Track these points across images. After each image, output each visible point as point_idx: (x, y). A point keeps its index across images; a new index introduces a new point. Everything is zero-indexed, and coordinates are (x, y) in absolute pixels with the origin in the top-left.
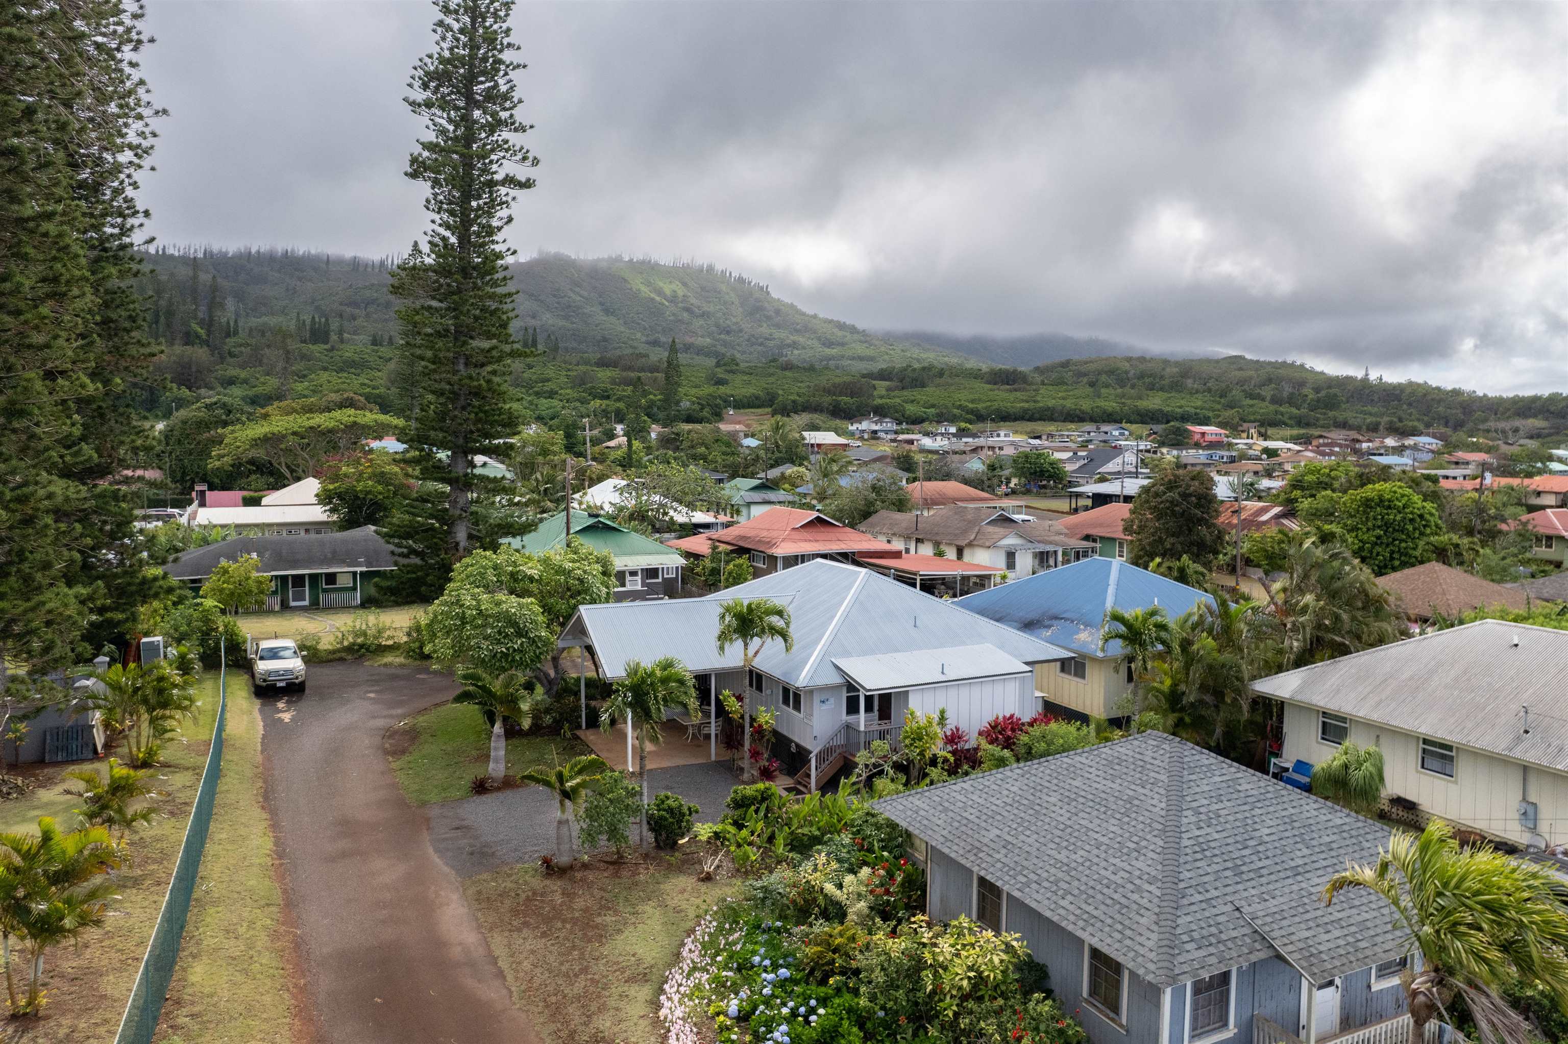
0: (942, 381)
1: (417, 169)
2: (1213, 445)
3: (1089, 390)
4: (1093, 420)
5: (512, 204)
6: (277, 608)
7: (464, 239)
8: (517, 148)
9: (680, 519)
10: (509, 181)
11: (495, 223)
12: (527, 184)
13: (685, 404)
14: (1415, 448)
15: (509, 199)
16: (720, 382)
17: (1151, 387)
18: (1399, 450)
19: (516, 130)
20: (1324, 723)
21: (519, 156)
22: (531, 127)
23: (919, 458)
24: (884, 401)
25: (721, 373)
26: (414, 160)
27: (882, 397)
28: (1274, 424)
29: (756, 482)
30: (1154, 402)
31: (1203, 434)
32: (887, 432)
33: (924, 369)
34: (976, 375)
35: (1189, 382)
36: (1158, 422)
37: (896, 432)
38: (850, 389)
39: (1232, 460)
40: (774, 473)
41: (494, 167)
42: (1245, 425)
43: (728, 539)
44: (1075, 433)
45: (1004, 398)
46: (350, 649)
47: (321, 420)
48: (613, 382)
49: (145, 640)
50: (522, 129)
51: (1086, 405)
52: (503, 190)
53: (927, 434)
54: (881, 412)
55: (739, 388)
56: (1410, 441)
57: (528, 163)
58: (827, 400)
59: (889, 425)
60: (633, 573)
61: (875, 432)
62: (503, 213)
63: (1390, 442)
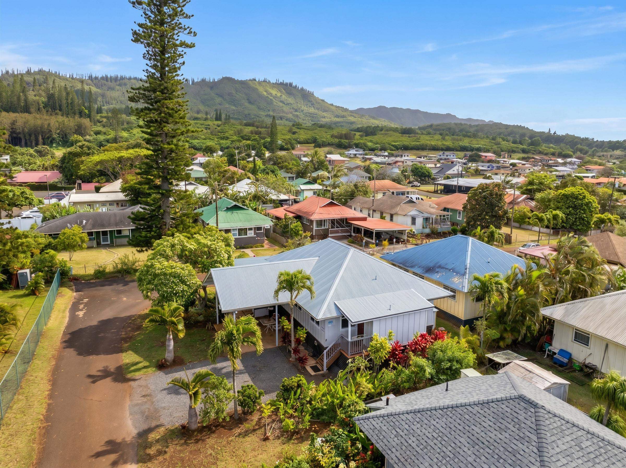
0: (383, 132)
1: (137, 38)
2: (490, 161)
3: (440, 137)
4: (442, 150)
5: (184, 56)
6: (95, 245)
7: (163, 75)
8: (186, 27)
9: (274, 197)
10: (183, 44)
11: (177, 65)
12: (192, 46)
13: (280, 142)
14: (570, 163)
15: (183, 53)
16: (294, 133)
17: (465, 136)
18: (564, 164)
19: (186, 17)
20: (576, 332)
21: (188, 31)
22: (193, 16)
23: (373, 166)
24: (358, 141)
25: (295, 129)
26: (135, 33)
27: (358, 140)
28: (514, 152)
29: (307, 180)
30: (466, 142)
31: (486, 157)
32: (360, 154)
33: (375, 127)
34: (395, 130)
35: (480, 134)
36: (467, 151)
37: (364, 155)
38: (346, 136)
39: (498, 168)
40: (314, 175)
41: (175, 37)
42: (502, 153)
43: (293, 211)
44: (435, 155)
45: (406, 140)
46: (119, 272)
47: (125, 154)
48: (252, 132)
49: (20, 271)
50: (187, 17)
51: (440, 143)
52: (180, 49)
53: (376, 155)
54: (357, 146)
55: (303, 136)
56: (569, 160)
57: (192, 34)
58: (337, 140)
59: (361, 152)
60: (250, 229)
61: (355, 155)
62: (181, 60)
63: (560, 160)
